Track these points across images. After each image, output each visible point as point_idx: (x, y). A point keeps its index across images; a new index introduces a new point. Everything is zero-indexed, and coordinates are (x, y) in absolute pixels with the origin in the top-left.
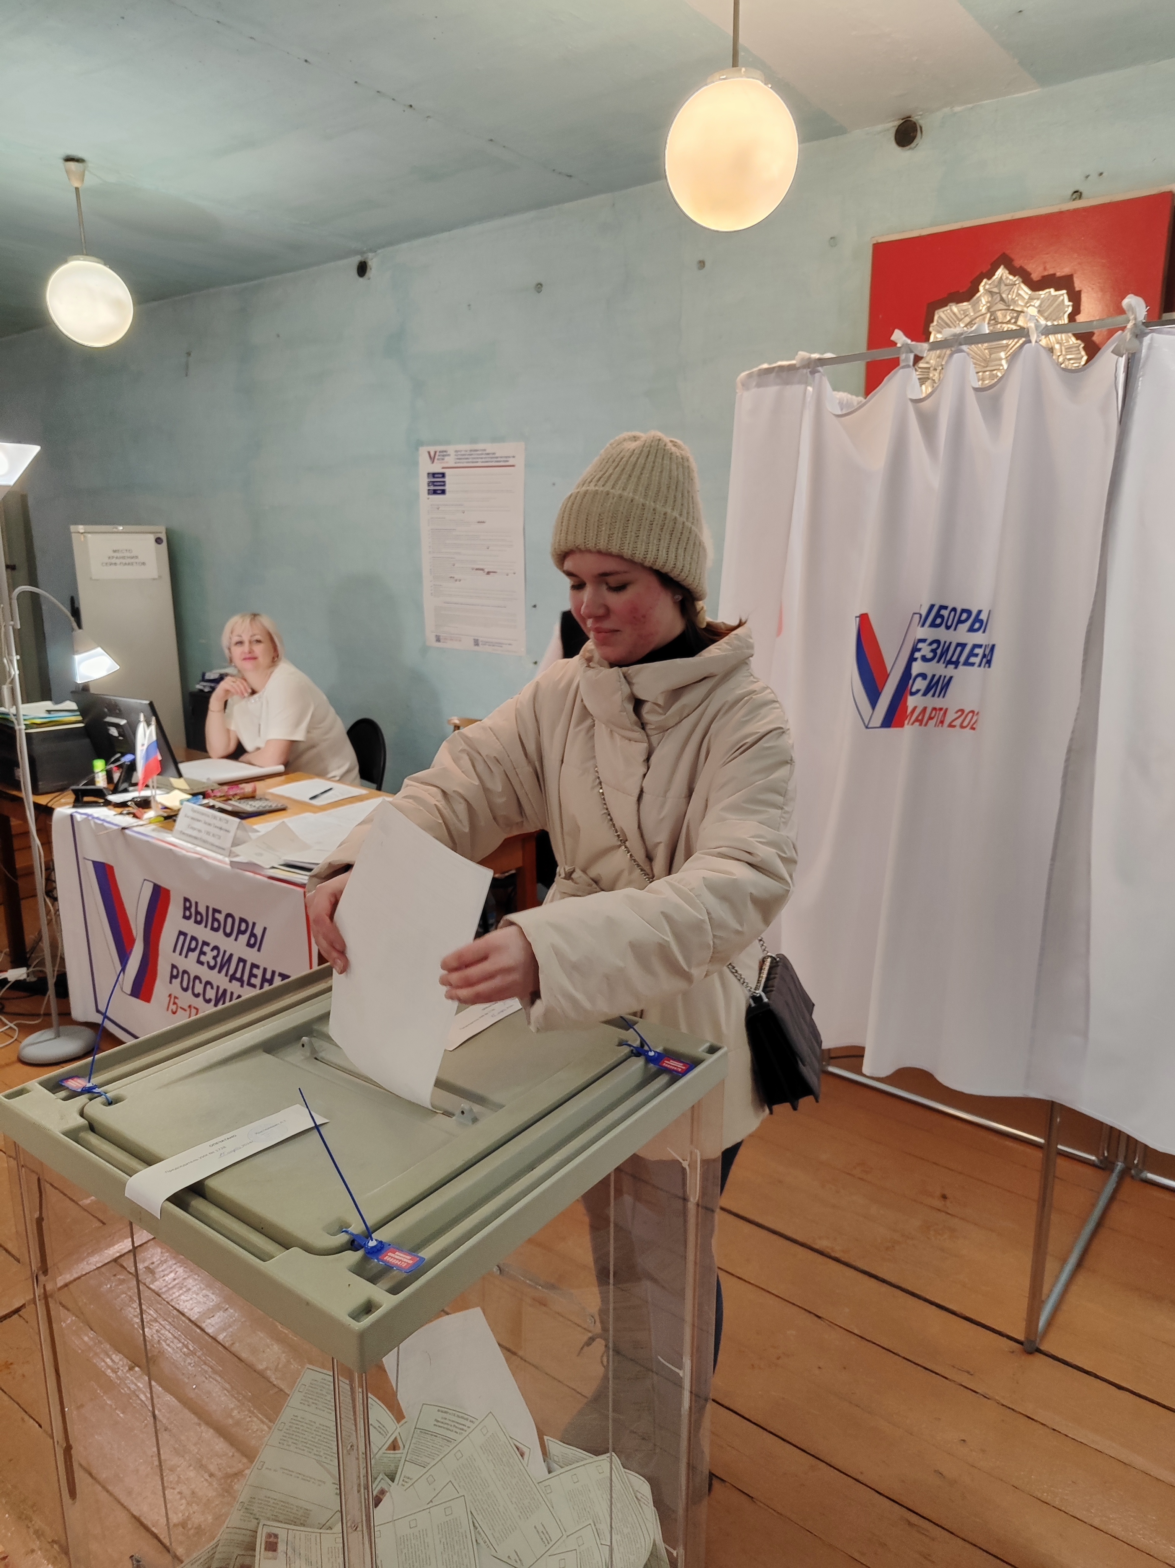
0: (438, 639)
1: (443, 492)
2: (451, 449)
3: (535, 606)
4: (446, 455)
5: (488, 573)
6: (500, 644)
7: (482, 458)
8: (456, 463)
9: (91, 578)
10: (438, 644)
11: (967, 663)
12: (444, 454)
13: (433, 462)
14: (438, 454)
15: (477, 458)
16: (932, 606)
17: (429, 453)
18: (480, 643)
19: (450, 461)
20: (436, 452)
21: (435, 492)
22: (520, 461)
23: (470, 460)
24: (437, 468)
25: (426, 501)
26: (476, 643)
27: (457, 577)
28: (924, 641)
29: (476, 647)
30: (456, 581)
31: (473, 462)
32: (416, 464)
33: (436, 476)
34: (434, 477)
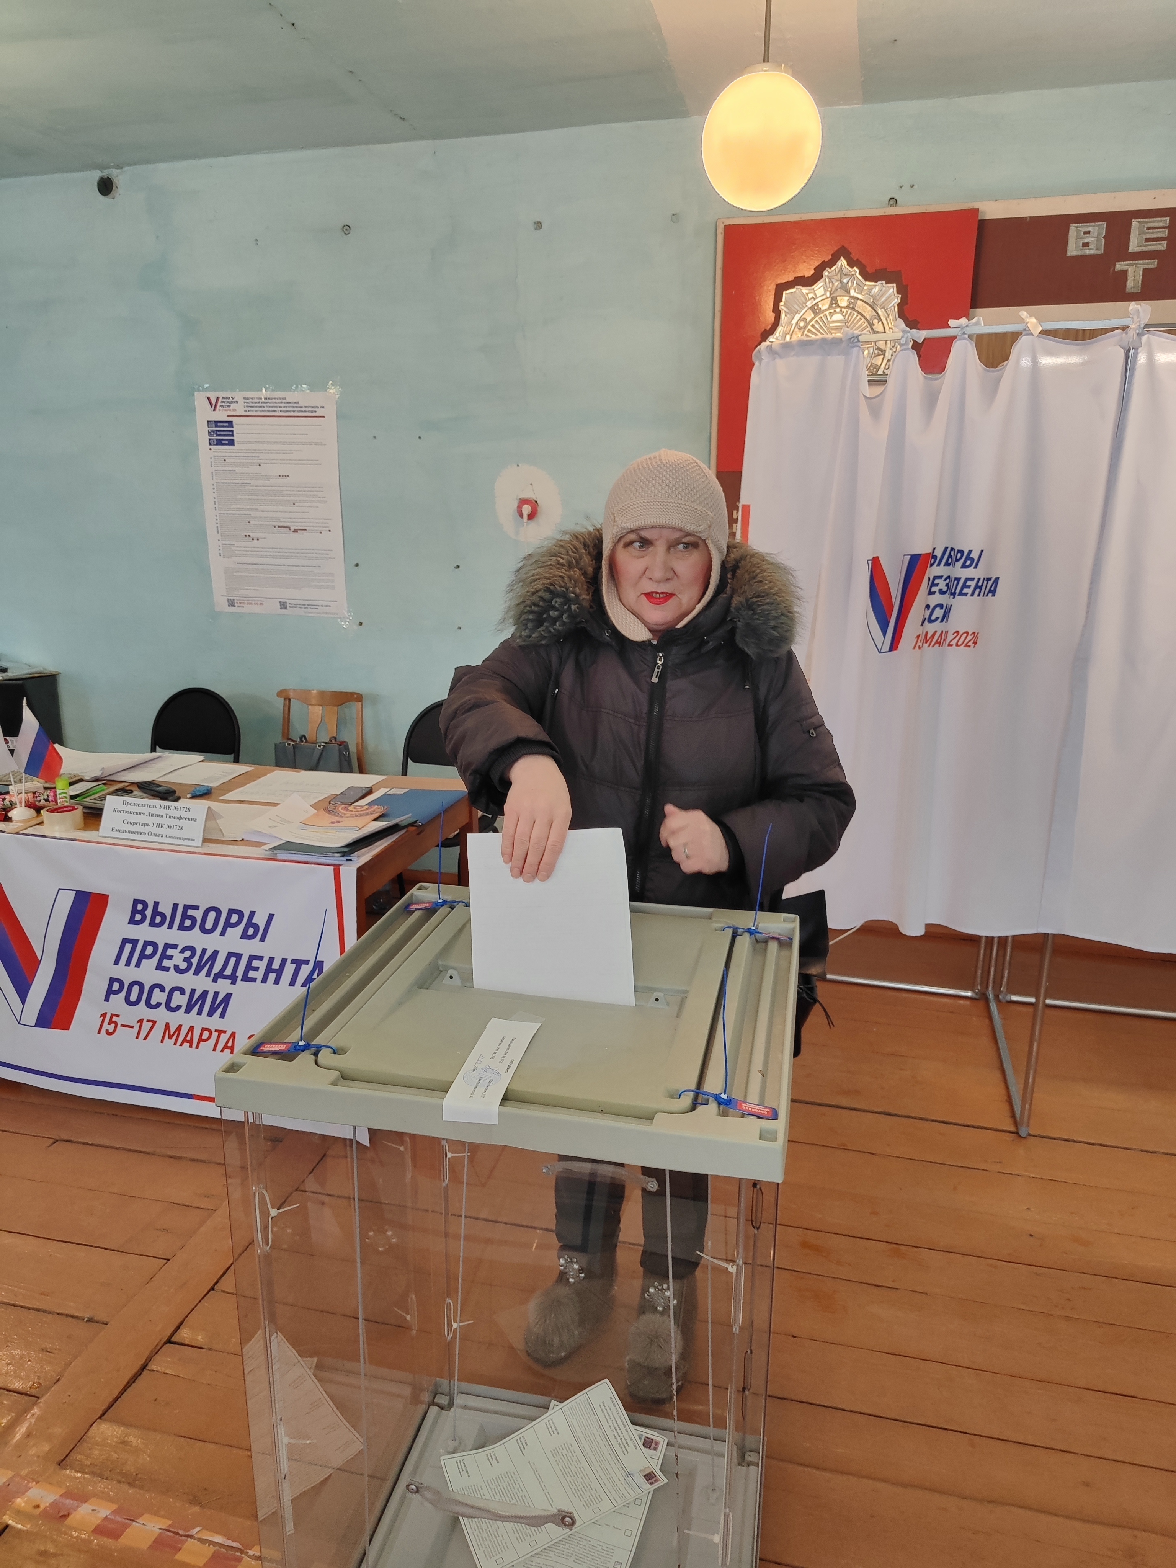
0: (232, 604)
1: (231, 443)
2: (239, 396)
3: (357, 565)
4: (232, 403)
5: (295, 531)
6: (315, 607)
7: (281, 407)
8: (246, 411)
10: (232, 609)
11: (961, 594)
12: (229, 402)
15: (275, 407)
16: (946, 548)
17: (209, 398)
18: (288, 605)
19: (240, 409)
21: (219, 443)
22: (331, 412)
23: (266, 409)
24: (221, 415)
25: (208, 452)
26: (283, 606)
27: (252, 535)
28: (941, 577)
29: (284, 610)
30: (253, 539)
31: (269, 411)
32: (193, 410)
33: (219, 424)
34: (216, 426)
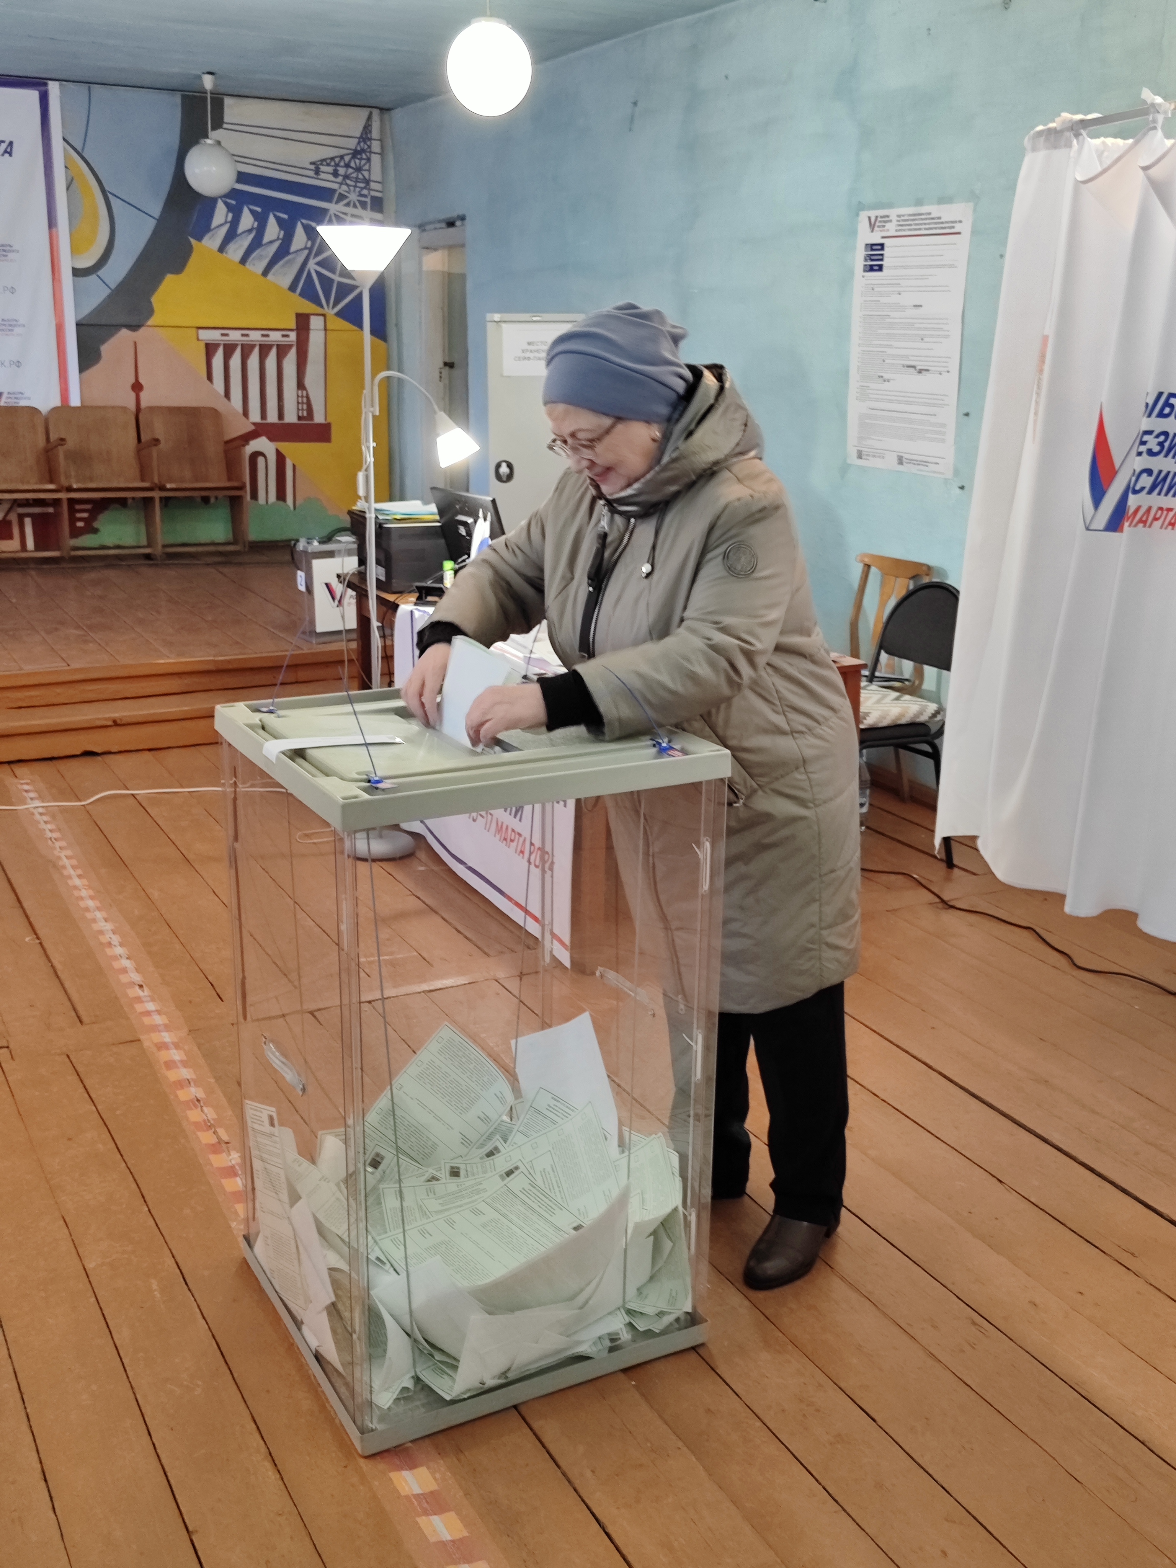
0: (860, 455)
1: (880, 268)
2: (893, 213)
3: (967, 415)
4: (887, 221)
5: (920, 371)
6: (925, 463)
7: (925, 224)
8: (897, 231)
9: (502, 375)
10: (859, 462)
12: (886, 219)
13: (872, 231)
14: (879, 219)
15: (921, 224)
17: (869, 218)
18: (904, 460)
19: (891, 228)
20: (877, 217)
21: (871, 269)
22: (966, 228)
23: (914, 227)
24: (876, 238)
25: (862, 279)
26: (900, 461)
27: (886, 376)
29: (900, 466)
30: (885, 381)
31: (916, 230)
32: (854, 233)
33: (875, 247)
34: (872, 250)
